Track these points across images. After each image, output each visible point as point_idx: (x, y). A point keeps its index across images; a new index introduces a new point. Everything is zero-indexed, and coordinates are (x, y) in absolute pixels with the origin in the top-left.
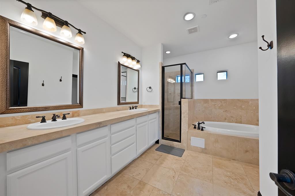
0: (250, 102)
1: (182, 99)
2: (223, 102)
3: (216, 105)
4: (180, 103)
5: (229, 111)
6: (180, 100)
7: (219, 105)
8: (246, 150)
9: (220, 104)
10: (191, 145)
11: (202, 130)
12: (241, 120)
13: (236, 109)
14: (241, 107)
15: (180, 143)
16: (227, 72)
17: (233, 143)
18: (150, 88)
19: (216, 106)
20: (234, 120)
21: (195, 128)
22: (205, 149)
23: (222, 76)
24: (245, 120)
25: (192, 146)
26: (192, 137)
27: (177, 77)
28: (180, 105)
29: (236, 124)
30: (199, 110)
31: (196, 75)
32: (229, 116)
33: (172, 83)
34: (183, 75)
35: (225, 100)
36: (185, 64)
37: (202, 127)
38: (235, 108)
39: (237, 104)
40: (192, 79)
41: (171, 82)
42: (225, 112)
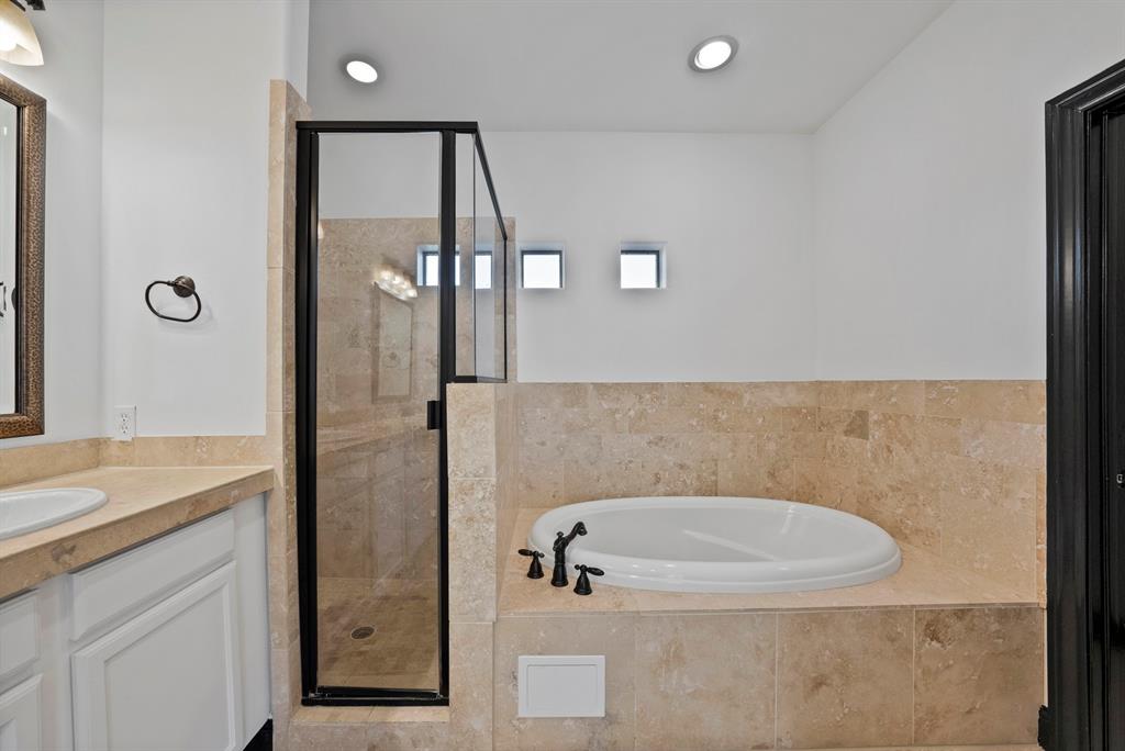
0: (747, 397)
1: (451, 387)
2: (648, 396)
3: (617, 410)
4: (437, 414)
5: (673, 439)
6: (434, 396)
7: (632, 413)
8: (814, 675)
9: (637, 408)
10: (521, 714)
11: (583, 588)
12: (713, 478)
13: (699, 428)
14: (716, 418)
15: (443, 709)
16: (657, 253)
17: (758, 648)
18: (184, 289)
19: (618, 416)
20: (688, 482)
21: (535, 572)
22: (610, 719)
23: (638, 272)
24: (730, 476)
25: (524, 720)
26: (524, 660)
27: (425, 254)
28: (436, 432)
29: (700, 498)
30: (543, 444)
31: (524, 253)
32: (671, 464)
33: (399, 300)
34: (457, 247)
35: (654, 386)
36: (471, 128)
37: (584, 569)
38: (695, 423)
39: (701, 405)
40: (506, 272)
41: (394, 292)
42: (657, 444)
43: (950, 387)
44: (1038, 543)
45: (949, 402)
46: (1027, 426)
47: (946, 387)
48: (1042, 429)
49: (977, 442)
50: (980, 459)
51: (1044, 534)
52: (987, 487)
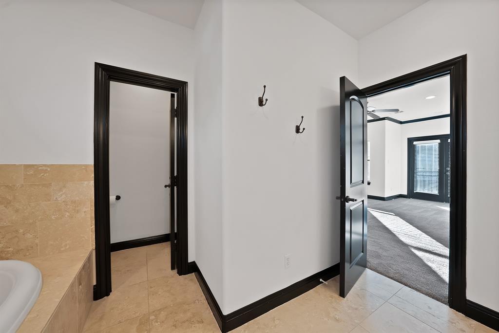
43: (44, 168)
44: (91, 226)
45: (43, 176)
46: (86, 183)
47: (41, 168)
48: (92, 183)
49: (61, 193)
50: (63, 200)
51: (94, 222)
52: (68, 212)
